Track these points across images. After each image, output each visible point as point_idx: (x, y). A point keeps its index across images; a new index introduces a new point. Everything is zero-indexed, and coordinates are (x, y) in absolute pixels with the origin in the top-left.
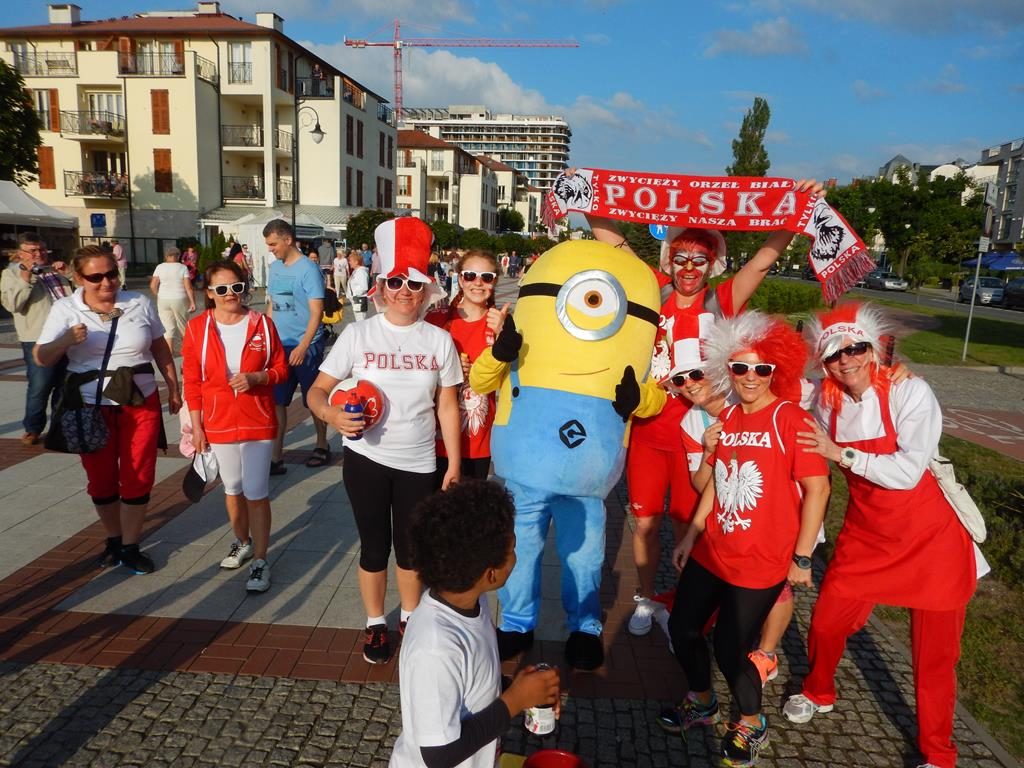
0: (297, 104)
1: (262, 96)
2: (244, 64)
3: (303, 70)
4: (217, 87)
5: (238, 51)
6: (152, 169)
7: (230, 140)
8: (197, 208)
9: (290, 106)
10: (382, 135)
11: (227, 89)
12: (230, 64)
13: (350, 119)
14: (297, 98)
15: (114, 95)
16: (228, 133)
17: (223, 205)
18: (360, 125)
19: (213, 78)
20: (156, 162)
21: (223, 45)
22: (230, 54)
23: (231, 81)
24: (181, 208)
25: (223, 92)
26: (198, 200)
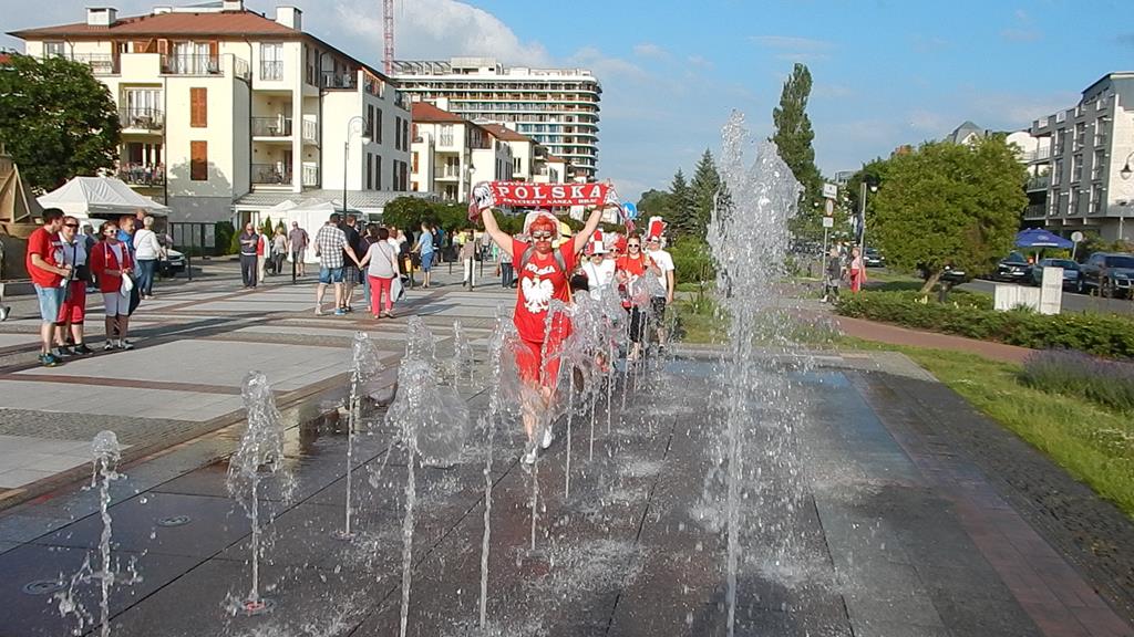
0: (321, 96)
1: (291, 91)
2: (275, 62)
3: (327, 64)
4: (250, 84)
5: (270, 51)
6: (189, 160)
7: (260, 130)
8: (231, 194)
9: (315, 97)
10: (398, 119)
11: (258, 85)
12: (262, 63)
13: (371, 108)
14: (321, 91)
15: (153, 92)
16: (258, 125)
17: (251, 191)
18: (379, 112)
19: (246, 75)
20: (192, 153)
21: (256, 45)
22: (262, 53)
23: (263, 78)
24: (216, 194)
25: (255, 87)
26: (231, 186)
